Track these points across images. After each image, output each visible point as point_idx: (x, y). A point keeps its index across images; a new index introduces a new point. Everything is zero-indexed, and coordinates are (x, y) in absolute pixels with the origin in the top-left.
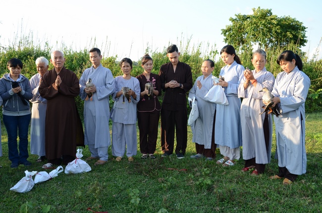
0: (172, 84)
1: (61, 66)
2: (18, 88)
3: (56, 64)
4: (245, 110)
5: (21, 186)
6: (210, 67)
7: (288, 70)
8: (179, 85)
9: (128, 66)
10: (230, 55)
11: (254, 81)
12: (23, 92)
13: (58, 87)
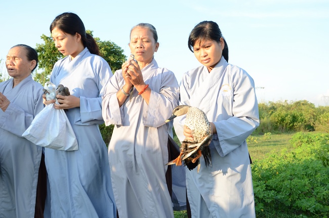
4: (125, 152)
6: (26, 58)
7: (212, 59)
10: (69, 35)
11: (143, 87)
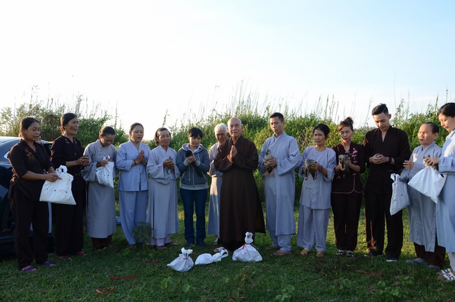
0: (376, 158)
1: (237, 135)
2: (191, 157)
3: (232, 133)
5: (178, 264)
8: (387, 159)
9: (320, 135)
10: (450, 118)
12: (199, 163)
13: (233, 159)
